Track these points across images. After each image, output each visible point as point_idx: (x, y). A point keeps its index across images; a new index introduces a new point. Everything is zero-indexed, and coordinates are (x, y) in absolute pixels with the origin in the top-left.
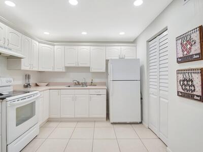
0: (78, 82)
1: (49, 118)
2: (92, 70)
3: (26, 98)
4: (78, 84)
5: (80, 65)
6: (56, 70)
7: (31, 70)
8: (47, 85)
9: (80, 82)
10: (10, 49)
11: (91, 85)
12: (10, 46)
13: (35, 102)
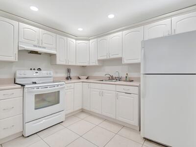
0: (112, 77)
1: (82, 109)
2: (125, 61)
3: (47, 87)
4: (111, 78)
5: (112, 57)
6: (91, 64)
7: (67, 64)
8: (87, 78)
9: (114, 76)
10: (45, 48)
11: (126, 81)
12: (44, 45)
13: (59, 91)
